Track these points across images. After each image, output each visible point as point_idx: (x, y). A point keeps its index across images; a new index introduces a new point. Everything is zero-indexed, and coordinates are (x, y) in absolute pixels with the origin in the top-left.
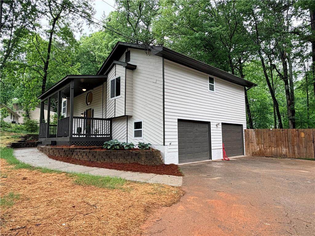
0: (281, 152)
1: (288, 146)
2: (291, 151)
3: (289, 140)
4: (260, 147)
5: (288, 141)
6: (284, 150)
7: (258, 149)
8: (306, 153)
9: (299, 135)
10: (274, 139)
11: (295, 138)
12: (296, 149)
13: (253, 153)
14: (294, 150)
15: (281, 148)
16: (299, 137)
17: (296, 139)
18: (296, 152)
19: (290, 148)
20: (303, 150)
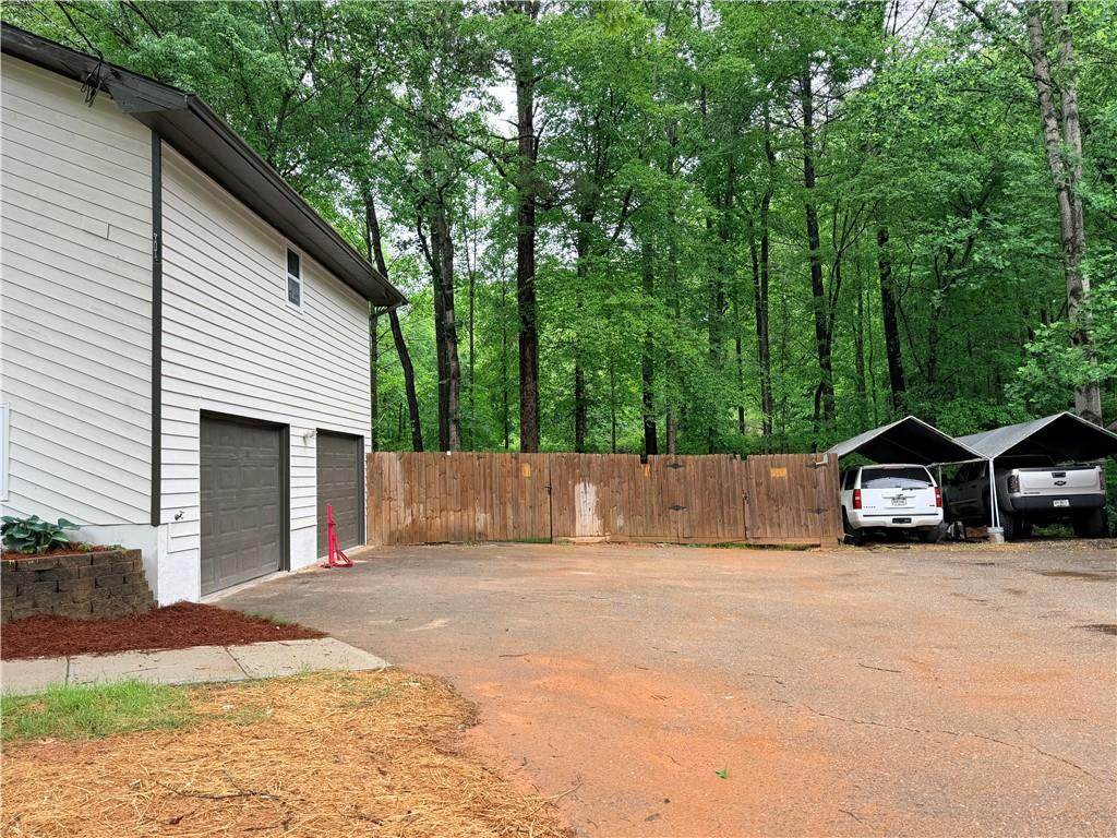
0: (471, 525)
1: (491, 506)
2: (497, 519)
3: (494, 486)
4: (414, 513)
5: (491, 489)
6: (481, 519)
7: (409, 520)
8: (533, 522)
9: (517, 473)
10: (455, 484)
11: (509, 480)
12: (510, 512)
13: (391, 535)
14: (505, 518)
15: (471, 513)
16: (517, 477)
17: (510, 483)
18: (510, 522)
19: (496, 510)
20: (527, 516)
